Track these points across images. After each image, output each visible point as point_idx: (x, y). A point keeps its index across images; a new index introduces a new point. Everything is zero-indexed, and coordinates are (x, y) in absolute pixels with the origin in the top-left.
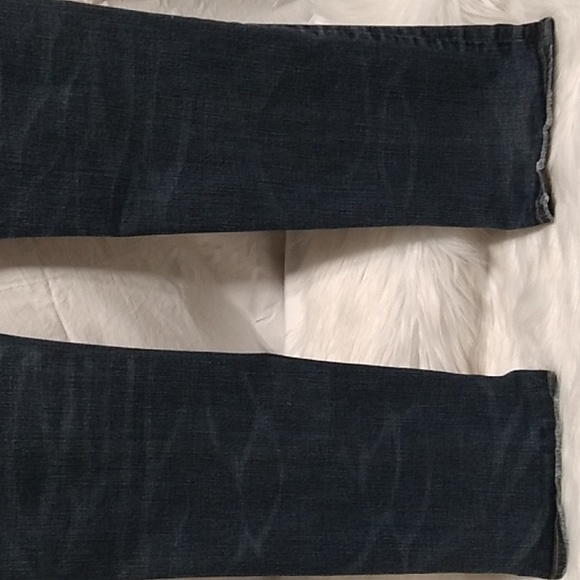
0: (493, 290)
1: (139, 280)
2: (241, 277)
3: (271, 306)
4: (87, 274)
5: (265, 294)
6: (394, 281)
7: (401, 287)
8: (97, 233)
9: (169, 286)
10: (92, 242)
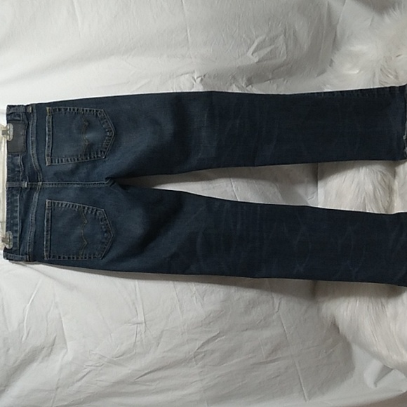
0: (396, 185)
1: (263, 182)
2: (301, 182)
3: (314, 193)
4: (245, 180)
5: (311, 189)
6: (356, 181)
7: (358, 184)
8: (248, 166)
9: (273, 185)
10: (245, 169)
